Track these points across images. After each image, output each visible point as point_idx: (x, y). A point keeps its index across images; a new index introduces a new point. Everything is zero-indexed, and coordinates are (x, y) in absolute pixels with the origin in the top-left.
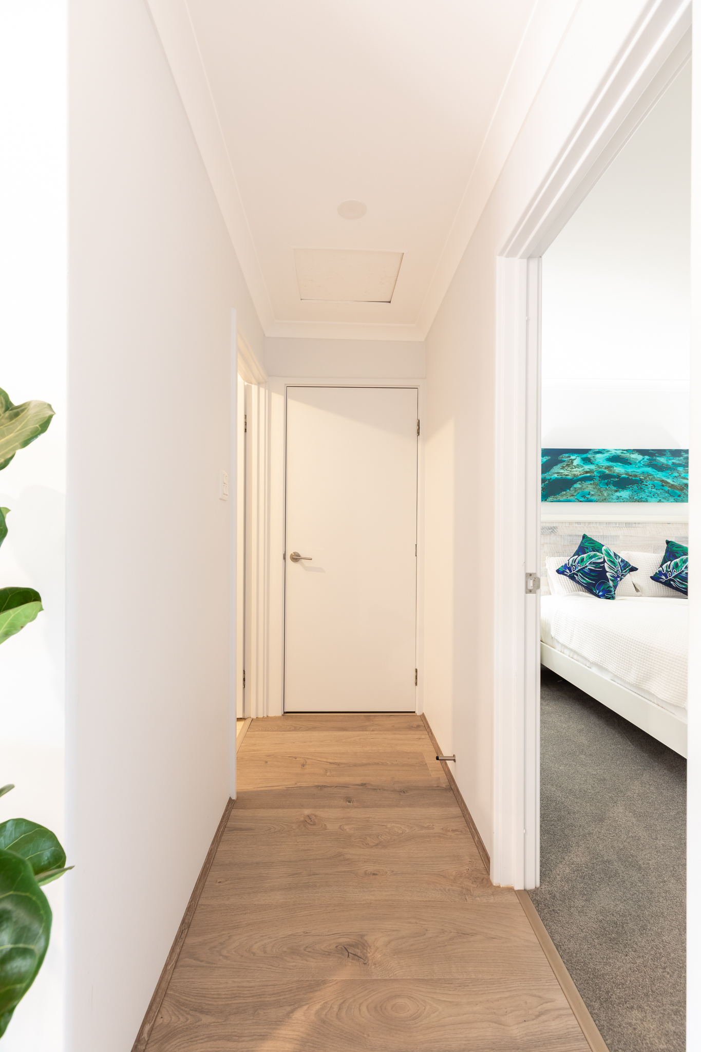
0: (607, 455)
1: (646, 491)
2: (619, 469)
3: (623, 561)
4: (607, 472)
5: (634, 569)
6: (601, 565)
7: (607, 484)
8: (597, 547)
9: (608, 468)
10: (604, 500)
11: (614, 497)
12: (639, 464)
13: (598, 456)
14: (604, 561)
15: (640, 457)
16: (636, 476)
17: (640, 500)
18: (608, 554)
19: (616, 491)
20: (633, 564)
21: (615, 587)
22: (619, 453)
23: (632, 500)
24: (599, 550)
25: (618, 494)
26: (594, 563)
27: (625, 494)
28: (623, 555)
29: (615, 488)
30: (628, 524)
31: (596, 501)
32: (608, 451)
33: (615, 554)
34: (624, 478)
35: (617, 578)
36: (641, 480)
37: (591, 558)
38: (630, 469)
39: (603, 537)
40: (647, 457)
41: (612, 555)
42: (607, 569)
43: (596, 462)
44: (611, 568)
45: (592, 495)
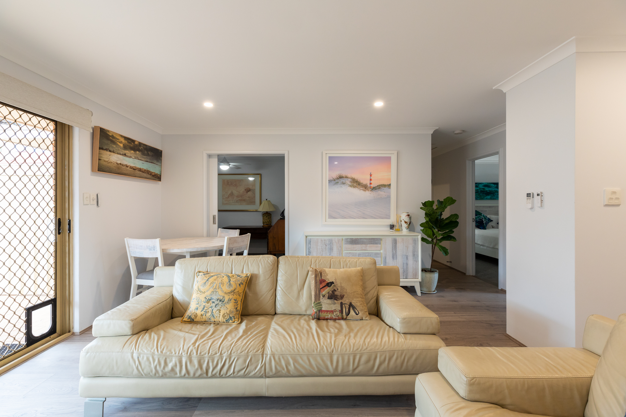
0: (483, 185)
1: (496, 196)
2: (487, 189)
3: (488, 218)
4: (482, 190)
5: (492, 221)
6: (481, 220)
7: (483, 194)
8: (480, 214)
9: (483, 189)
10: (482, 199)
11: (485, 198)
12: (493, 188)
13: (480, 185)
14: (483, 218)
15: (493, 185)
16: (492, 191)
17: (494, 199)
18: (484, 216)
19: (486, 196)
21: (486, 226)
22: (486, 184)
23: (491, 199)
24: (481, 215)
25: (486, 197)
26: (480, 219)
27: (489, 197)
28: (488, 216)
29: (485, 195)
30: (490, 207)
31: (479, 199)
32: (483, 183)
33: (486, 216)
34: (488, 192)
35: (487, 223)
36: (494, 192)
37: (479, 217)
38: (490, 189)
39: (482, 211)
40: (496, 185)
41: (485, 216)
42: (484, 221)
43: (479, 187)
44: (485, 220)
45: (478, 197)
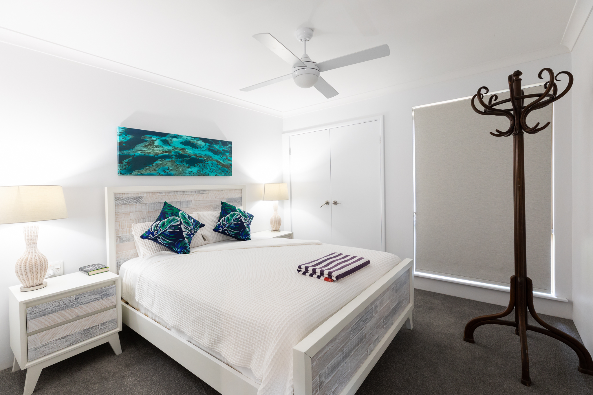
0: (180, 140)
1: (208, 167)
2: (189, 151)
3: (195, 221)
4: (181, 152)
5: (202, 225)
6: (178, 227)
7: (182, 162)
8: (175, 212)
9: (182, 149)
10: (180, 174)
11: (187, 172)
12: (203, 149)
13: (174, 139)
14: (181, 223)
15: (203, 144)
16: (201, 157)
17: (204, 175)
18: (184, 217)
19: (188, 167)
20: (202, 222)
21: (190, 243)
22: (189, 138)
23: (199, 174)
24: (177, 215)
25: (189, 170)
26: (173, 226)
27: (194, 169)
28: (195, 215)
29: (187, 165)
30: (197, 192)
31: (174, 175)
32: (181, 137)
33: (189, 217)
34: (193, 158)
35: (190, 236)
36: (205, 160)
37: (170, 222)
38: (197, 152)
39: (180, 202)
40: (207, 144)
41: (187, 217)
42: (183, 229)
43: (173, 145)
44: (186, 228)
45: (171, 170)
